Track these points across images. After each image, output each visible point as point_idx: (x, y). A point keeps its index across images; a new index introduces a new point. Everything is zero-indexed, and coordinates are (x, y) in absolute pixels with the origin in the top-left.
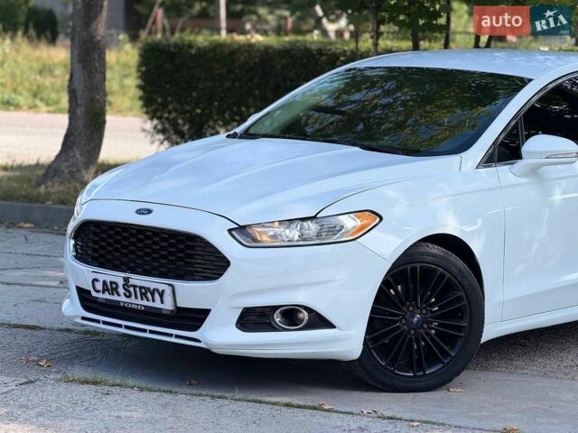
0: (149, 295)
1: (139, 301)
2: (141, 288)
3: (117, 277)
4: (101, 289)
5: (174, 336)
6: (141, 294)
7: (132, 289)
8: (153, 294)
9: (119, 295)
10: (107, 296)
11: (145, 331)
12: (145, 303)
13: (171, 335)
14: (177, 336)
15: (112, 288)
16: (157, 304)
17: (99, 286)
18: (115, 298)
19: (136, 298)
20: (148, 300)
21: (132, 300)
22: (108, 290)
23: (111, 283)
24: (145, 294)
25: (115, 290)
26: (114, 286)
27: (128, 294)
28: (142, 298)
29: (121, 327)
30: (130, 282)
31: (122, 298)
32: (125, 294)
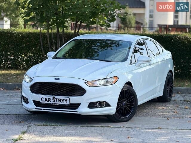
8: (63, 101)
10: (46, 102)
11: (59, 111)
13: (68, 111)
14: (70, 111)
18: (49, 102)
19: (57, 102)
24: (60, 101)
25: (50, 100)
26: (49, 99)
27: (54, 101)
28: (59, 102)
29: (50, 110)
30: (55, 98)
31: (52, 102)
32: (53, 101)
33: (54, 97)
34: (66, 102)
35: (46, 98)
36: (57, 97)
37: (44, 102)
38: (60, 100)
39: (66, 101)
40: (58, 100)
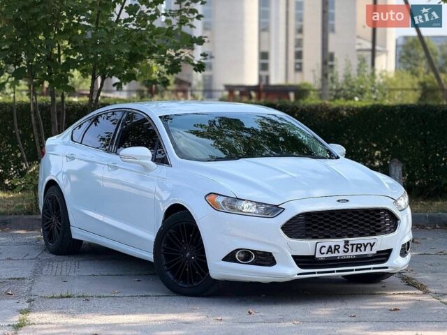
0: (362, 248)
1: (355, 253)
2: (358, 244)
3: (340, 242)
4: (326, 252)
5: (371, 269)
6: (357, 248)
7: (350, 247)
8: (365, 247)
9: (339, 252)
10: (330, 255)
11: (352, 270)
12: (359, 253)
13: (370, 269)
14: (374, 268)
15: (335, 249)
16: (368, 252)
17: (324, 250)
18: (336, 254)
19: (352, 251)
20: (361, 251)
21: (350, 253)
22: (331, 251)
23: (335, 246)
24: (360, 248)
25: (337, 250)
26: (337, 247)
27: (346, 250)
28: (356, 251)
29: (333, 272)
30: (350, 243)
31: (341, 254)
32: (344, 251)
33: (347, 242)
34: (371, 250)
35: (330, 247)
36: (353, 240)
37: (325, 256)
38: (358, 247)
39: (372, 246)
40: (355, 247)
